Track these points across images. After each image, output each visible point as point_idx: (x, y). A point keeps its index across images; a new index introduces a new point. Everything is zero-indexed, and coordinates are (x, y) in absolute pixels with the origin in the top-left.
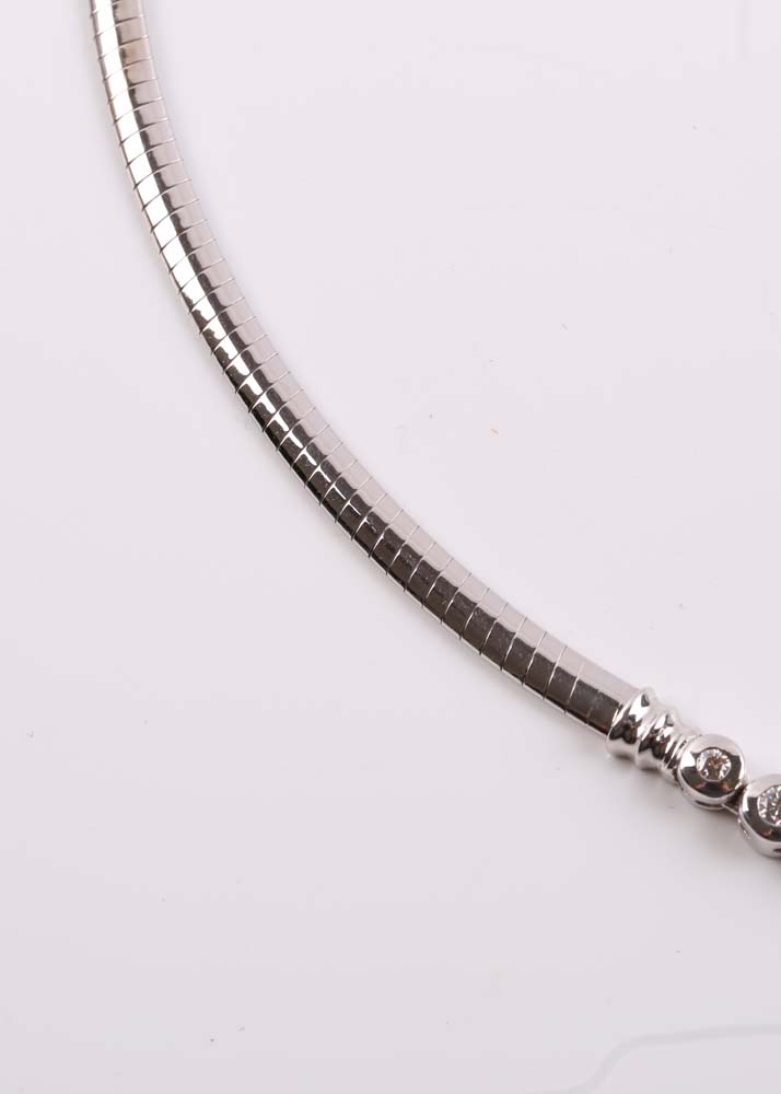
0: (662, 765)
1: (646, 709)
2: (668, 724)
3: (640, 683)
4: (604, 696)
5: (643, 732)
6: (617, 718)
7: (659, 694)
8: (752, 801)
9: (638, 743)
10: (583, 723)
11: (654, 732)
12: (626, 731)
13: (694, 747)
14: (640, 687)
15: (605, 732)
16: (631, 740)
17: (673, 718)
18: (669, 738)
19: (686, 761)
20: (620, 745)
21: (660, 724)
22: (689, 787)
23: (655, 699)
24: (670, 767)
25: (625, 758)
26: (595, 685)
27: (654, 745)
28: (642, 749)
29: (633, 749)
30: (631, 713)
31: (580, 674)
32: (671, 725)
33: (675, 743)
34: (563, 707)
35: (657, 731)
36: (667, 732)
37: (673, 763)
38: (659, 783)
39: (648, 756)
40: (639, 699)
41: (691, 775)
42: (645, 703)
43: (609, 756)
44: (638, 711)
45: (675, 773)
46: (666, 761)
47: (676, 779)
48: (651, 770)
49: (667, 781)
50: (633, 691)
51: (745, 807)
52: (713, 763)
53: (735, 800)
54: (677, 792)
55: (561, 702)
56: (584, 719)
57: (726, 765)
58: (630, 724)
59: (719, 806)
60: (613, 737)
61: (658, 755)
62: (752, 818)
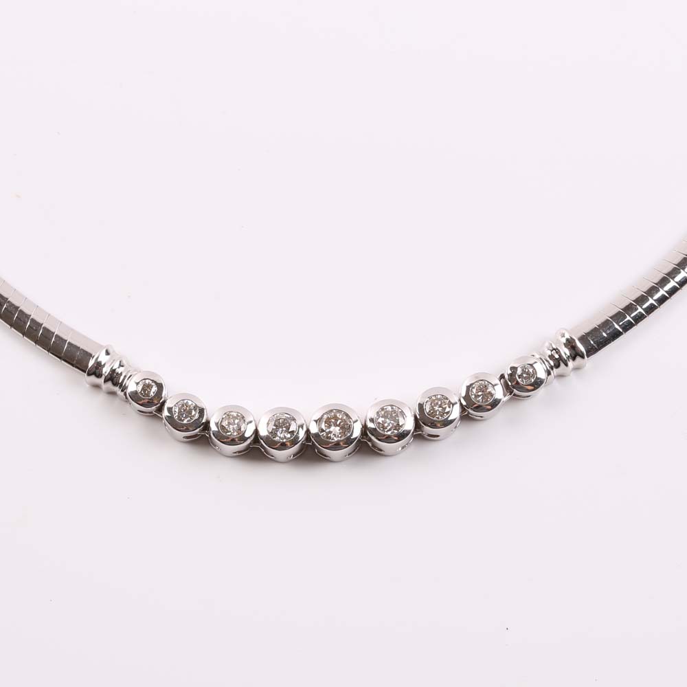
0: (117, 389)
1: (108, 357)
2: (121, 365)
3: (105, 342)
4: (84, 351)
5: (106, 370)
6: (91, 363)
7: (116, 349)
8: (170, 410)
9: (103, 377)
10: (72, 367)
11: (113, 371)
12: (96, 371)
13: (136, 378)
14: (104, 344)
15: (85, 372)
16: (99, 376)
17: (124, 362)
18: (121, 374)
19: (132, 387)
20: (93, 379)
21: (116, 366)
22: (133, 403)
23: (114, 351)
24: (122, 391)
25: (97, 386)
26: (78, 345)
27: (113, 378)
28: (106, 381)
29: (101, 381)
30: (99, 360)
31: (69, 338)
32: (123, 366)
33: (125, 376)
34: (60, 358)
35: (115, 370)
36: (119, 370)
37: (124, 389)
38: (117, 401)
39: (109, 384)
40: (104, 351)
41: (135, 397)
42: (107, 353)
43: (88, 386)
44: (103, 358)
45: (125, 394)
46: (120, 387)
47: (126, 398)
48: (113, 393)
49: (121, 399)
50: (101, 347)
51: (166, 413)
52: (147, 387)
53: (160, 410)
54: (128, 406)
55: (58, 355)
56: (72, 365)
57: (154, 389)
58: (99, 365)
59: (151, 413)
60: (89, 375)
61: (115, 384)
62: (170, 420)
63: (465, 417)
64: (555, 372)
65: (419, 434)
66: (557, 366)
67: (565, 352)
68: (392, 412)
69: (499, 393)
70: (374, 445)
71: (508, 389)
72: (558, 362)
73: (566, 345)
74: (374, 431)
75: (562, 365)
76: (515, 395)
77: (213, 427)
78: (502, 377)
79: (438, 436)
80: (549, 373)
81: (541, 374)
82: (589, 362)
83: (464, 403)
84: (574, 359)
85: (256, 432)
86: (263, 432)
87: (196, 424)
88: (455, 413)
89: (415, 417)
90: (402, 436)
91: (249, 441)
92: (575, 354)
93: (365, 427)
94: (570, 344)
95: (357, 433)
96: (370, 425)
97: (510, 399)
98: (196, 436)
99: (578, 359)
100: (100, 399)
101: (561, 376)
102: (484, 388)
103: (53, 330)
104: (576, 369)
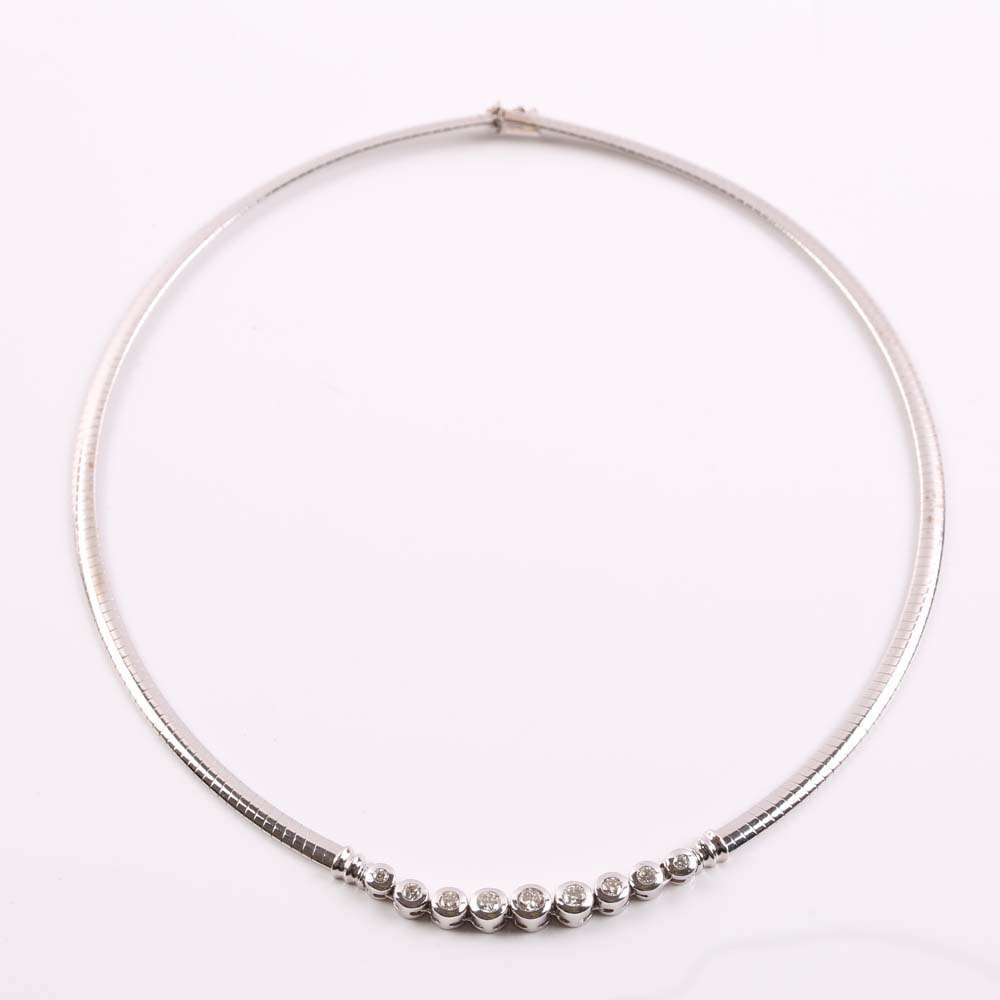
0: (356, 879)
1: (349, 854)
2: (359, 860)
3: (345, 844)
4: (329, 852)
5: (347, 865)
6: (335, 860)
7: (357, 850)
8: (399, 894)
9: (345, 870)
10: (321, 864)
11: (353, 866)
12: (339, 866)
13: (371, 871)
14: (345, 846)
15: (330, 867)
16: (342, 869)
17: (362, 858)
18: (360, 867)
19: (369, 878)
20: (337, 872)
21: (355, 862)
22: (370, 888)
23: (353, 850)
24: (361, 881)
25: (340, 879)
26: (324, 848)
27: (353, 871)
28: (347, 874)
29: (343, 873)
30: (341, 858)
31: (317, 843)
32: (361, 862)
33: (362, 869)
34: (310, 857)
36: (358, 865)
37: (362, 878)
38: (357, 889)
39: (350, 876)
40: (345, 851)
41: (373, 885)
42: (348, 852)
43: (331, 878)
44: (345, 856)
45: (364, 883)
46: (359, 878)
47: (364, 885)
48: (353, 884)
50: (342, 848)
51: (396, 896)
52: (380, 875)
53: (391, 893)
54: (366, 891)
56: (321, 862)
57: (386, 876)
58: (341, 861)
59: (383, 896)
60: (334, 868)
61: (354, 876)
62: (401, 900)
63: (634, 897)
64: (705, 862)
65: (597, 911)
66: (706, 858)
67: (712, 848)
68: (577, 891)
69: (660, 878)
70: (562, 918)
71: (667, 875)
72: (707, 854)
73: (713, 841)
74: (560, 906)
75: (710, 858)
76: (672, 880)
77: (434, 905)
78: (662, 866)
79: (612, 911)
80: (699, 863)
81: (693, 864)
82: (729, 857)
83: (633, 885)
84: (719, 854)
85: (468, 908)
86: (475, 908)
87: (418, 903)
88: (625, 893)
89: (594, 895)
90: (582, 909)
91: (462, 915)
92: (721, 850)
93: (554, 904)
94: (716, 841)
95: (547, 907)
96: (558, 902)
97: (668, 885)
98: (419, 913)
99: (722, 854)
100: (342, 889)
101: (709, 867)
102: (649, 874)
103: (304, 838)
104: (721, 862)
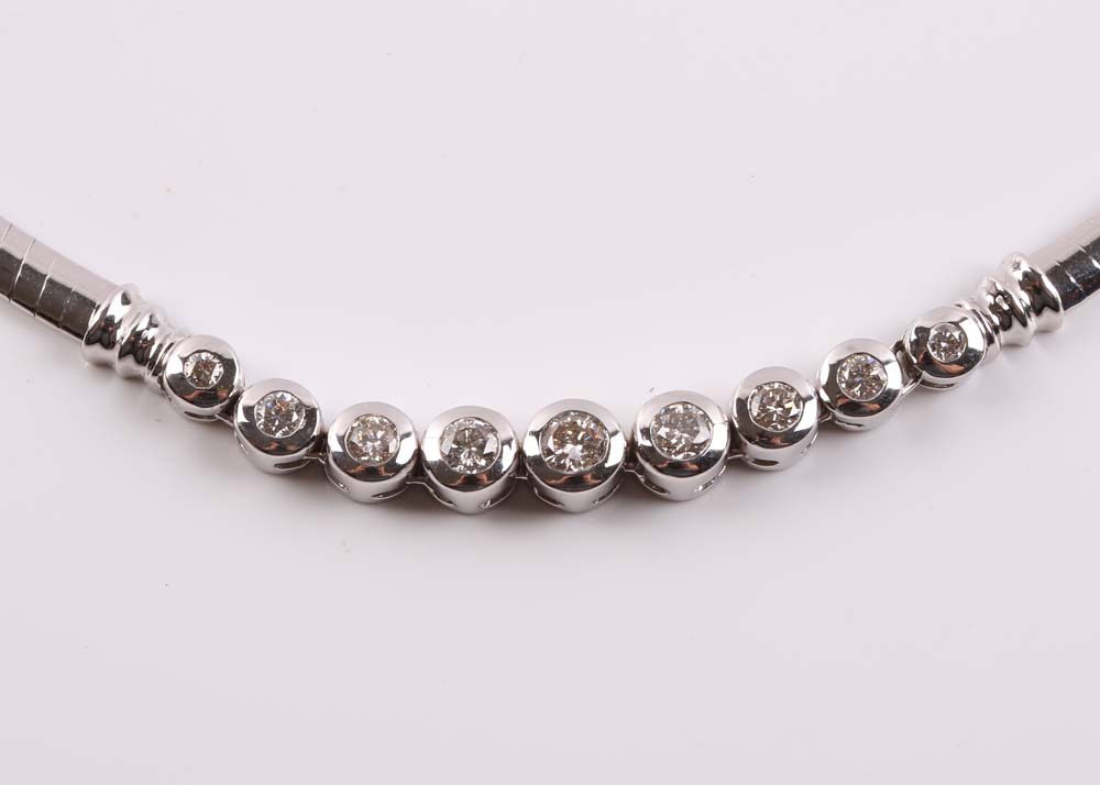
0: (144, 371)
1: (127, 308)
2: (152, 325)
3: (120, 280)
4: (79, 296)
5: (123, 334)
6: (94, 319)
7: (145, 291)
8: (248, 411)
9: (118, 347)
10: (56, 328)
11: (137, 335)
12: (104, 335)
13: (182, 350)
14: (119, 283)
15: (81, 337)
16: (109, 345)
17: (159, 318)
18: (153, 339)
19: (173, 367)
20: (97, 351)
21: (142, 325)
22: (175, 396)
23: (139, 297)
24: (155, 374)
25: (105, 366)
26: (69, 284)
27: (137, 348)
28: (122, 355)
29: (113, 354)
30: (109, 314)
31: (51, 271)
32: (156, 326)
33: (161, 346)
34: (32, 310)
35: (140, 333)
36: (150, 334)
37: (158, 369)
38: (145, 394)
39: (130, 362)
40: (118, 298)
41: (179, 385)
42: (126, 300)
43: (87, 364)
44: (117, 311)
45: (161, 381)
46: (150, 368)
47: (163, 388)
48: (136, 379)
49: (154, 391)
50: (112, 288)
51: (240, 418)
52: (203, 368)
53: (229, 411)
54: (166, 403)
55: (29, 305)
56: (57, 323)
57: (218, 370)
58: (108, 325)
59: (212, 417)
60: (89, 342)
61: (141, 361)
62: (249, 429)
63: (827, 425)
64: (1003, 336)
65: (736, 460)
66: (1006, 326)
67: (1022, 299)
68: (686, 416)
69: (893, 378)
70: (649, 481)
71: (909, 370)
72: (1009, 317)
73: (1023, 285)
74: (649, 454)
75: (1016, 324)
76: (923, 382)
77: (334, 446)
78: (899, 347)
79: (776, 463)
80: (990, 340)
81: (976, 342)
82: (1068, 319)
83: (825, 398)
84: (1038, 312)
85: (419, 454)
86: (433, 455)
87: (301, 439)
88: (809, 417)
89: (731, 425)
90: (705, 463)
91: (403, 474)
92: (1041, 303)
93: (632, 447)
94: (1031, 282)
95: (616, 456)
96: (642, 441)
97: (916, 390)
98: (299, 462)
99: (1048, 314)
100: (110, 391)
101: (1012, 346)
102: (864, 371)
103: (18, 255)
104: (1043, 331)
